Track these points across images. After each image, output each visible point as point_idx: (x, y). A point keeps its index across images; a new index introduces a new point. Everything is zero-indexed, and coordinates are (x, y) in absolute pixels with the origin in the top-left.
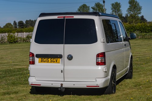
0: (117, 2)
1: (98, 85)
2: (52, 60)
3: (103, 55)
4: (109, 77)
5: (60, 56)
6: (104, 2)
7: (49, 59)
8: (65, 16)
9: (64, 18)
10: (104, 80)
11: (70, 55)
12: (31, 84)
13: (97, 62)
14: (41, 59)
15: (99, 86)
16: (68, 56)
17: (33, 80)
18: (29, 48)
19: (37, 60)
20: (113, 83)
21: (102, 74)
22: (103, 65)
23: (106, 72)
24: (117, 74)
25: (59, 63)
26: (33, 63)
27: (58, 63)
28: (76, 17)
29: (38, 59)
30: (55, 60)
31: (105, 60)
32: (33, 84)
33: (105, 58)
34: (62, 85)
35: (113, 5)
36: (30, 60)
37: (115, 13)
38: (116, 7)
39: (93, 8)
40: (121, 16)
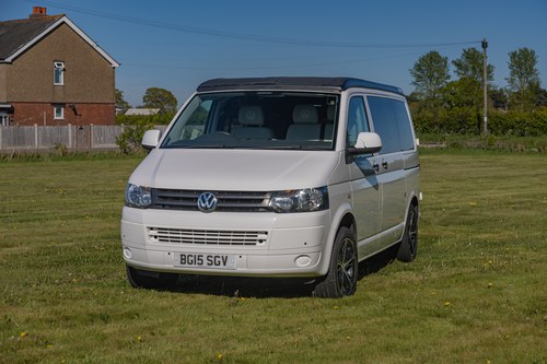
0: (526, 49)
6: (485, 45)
35: (514, 55)
37: (520, 78)
38: (523, 62)
39: (458, 64)
40: (535, 88)
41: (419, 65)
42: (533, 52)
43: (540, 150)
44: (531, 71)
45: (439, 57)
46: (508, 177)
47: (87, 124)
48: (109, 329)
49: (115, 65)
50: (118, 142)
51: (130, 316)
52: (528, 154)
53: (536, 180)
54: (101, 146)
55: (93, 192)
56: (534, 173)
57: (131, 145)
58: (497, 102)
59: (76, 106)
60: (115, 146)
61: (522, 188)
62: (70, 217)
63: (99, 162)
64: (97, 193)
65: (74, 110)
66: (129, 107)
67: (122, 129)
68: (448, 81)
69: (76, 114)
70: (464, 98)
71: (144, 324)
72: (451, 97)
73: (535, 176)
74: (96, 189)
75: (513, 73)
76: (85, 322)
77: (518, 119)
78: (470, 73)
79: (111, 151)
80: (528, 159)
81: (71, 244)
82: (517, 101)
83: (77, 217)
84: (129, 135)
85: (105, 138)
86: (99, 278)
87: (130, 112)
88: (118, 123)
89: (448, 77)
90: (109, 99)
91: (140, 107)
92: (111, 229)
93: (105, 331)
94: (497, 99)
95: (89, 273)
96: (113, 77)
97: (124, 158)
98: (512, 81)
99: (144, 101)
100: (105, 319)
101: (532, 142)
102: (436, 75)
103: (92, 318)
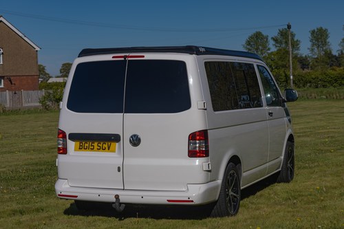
0: (321, 28)
1: (190, 199)
2: (101, 145)
3: (202, 135)
4: (220, 181)
5: (116, 138)
6: (289, 27)
7: (96, 144)
8: (127, 54)
9: (125, 58)
10: (203, 188)
11: (135, 135)
12: (59, 195)
13: (189, 151)
14: (78, 143)
15: (192, 201)
16: (132, 137)
17: (63, 186)
18: (58, 121)
19: (71, 145)
20: (231, 193)
21: (201, 176)
22: (203, 157)
23: (209, 171)
24: (244, 174)
25: (114, 152)
26: (64, 151)
27: (111, 152)
28: (149, 56)
29: (74, 143)
30: (106, 146)
31: (207, 147)
32: (63, 193)
33: (207, 143)
34: (117, 197)
35: (313, 32)
36: (59, 144)
37: (318, 48)
38: (319, 36)
39: (275, 40)
40: (329, 55)
41: (249, 42)
42: (326, 30)
43: (327, 97)
44: (325, 43)
45: (262, 35)
46: (301, 116)
47: (20, 90)
48: (24, 218)
49: (37, 49)
50: (40, 102)
51: (38, 210)
52: (319, 100)
53: (319, 117)
54: (29, 105)
55: (22, 136)
56: (319, 113)
57: (49, 103)
58: (303, 65)
59: (12, 78)
60: (38, 104)
61: (308, 123)
62: (5, 153)
63: (28, 115)
64: (25, 136)
65: (10, 81)
66: (50, 77)
67: (43, 93)
68: (269, 52)
69: (12, 84)
70: (280, 63)
71: (46, 215)
72: (271, 63)
73: (320, 114)
74: (25, 133)
75: (313, 45)
76: (10, 215)
77: (313, 76)
78: (284, 45)
79: (36, 108)
80: (317, 104)
81: (4, 169)
82: (316, 64)
83: (9, 152)
84: (47, 97)
85: (32, 99)
86: (21, 189)
87: (50, 81)
88: (40, 89)
89: (269, 49)
90: (35, 72)
91: (58, 77)
92: (31, 159)
93: (21, 220)
94: (303, 63)
95: (14, 186)
96: (37, 57)
97: (45, 112)
98: (312, 50)
99: (61, 72)
100: (22, 213)
101: (322, 92)
102: (260, 47)
103: (14, 213)
